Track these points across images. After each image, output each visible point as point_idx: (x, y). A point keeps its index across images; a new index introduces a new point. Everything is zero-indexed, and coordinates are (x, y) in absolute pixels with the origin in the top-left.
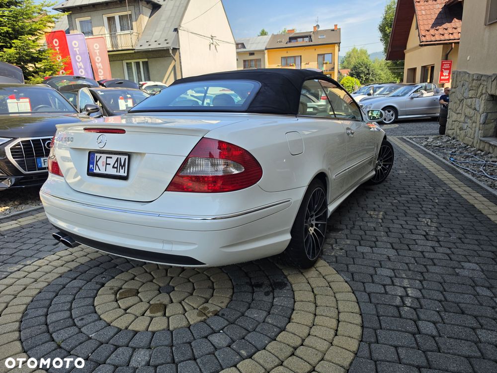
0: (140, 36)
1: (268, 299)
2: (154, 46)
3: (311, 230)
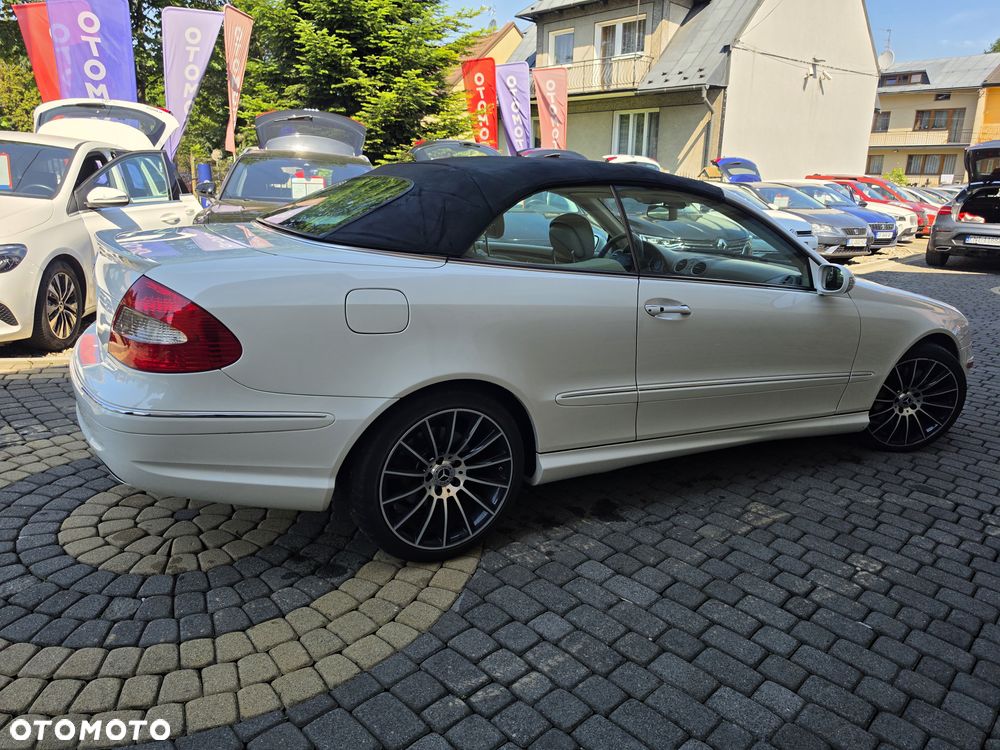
1: (277, 584)
2: (675, 82)
3: (449, 491)
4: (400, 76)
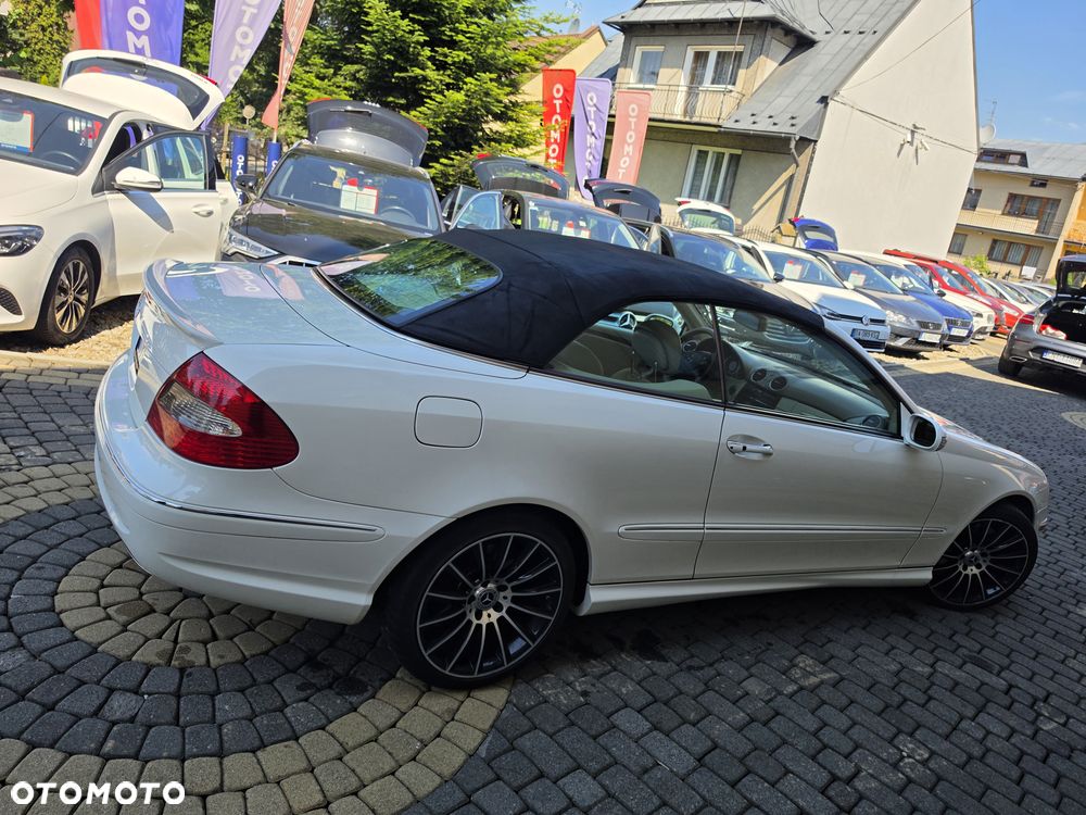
0: (744, 100)
2: (764, 126)
3: (489, 616)
4: (473, 77)
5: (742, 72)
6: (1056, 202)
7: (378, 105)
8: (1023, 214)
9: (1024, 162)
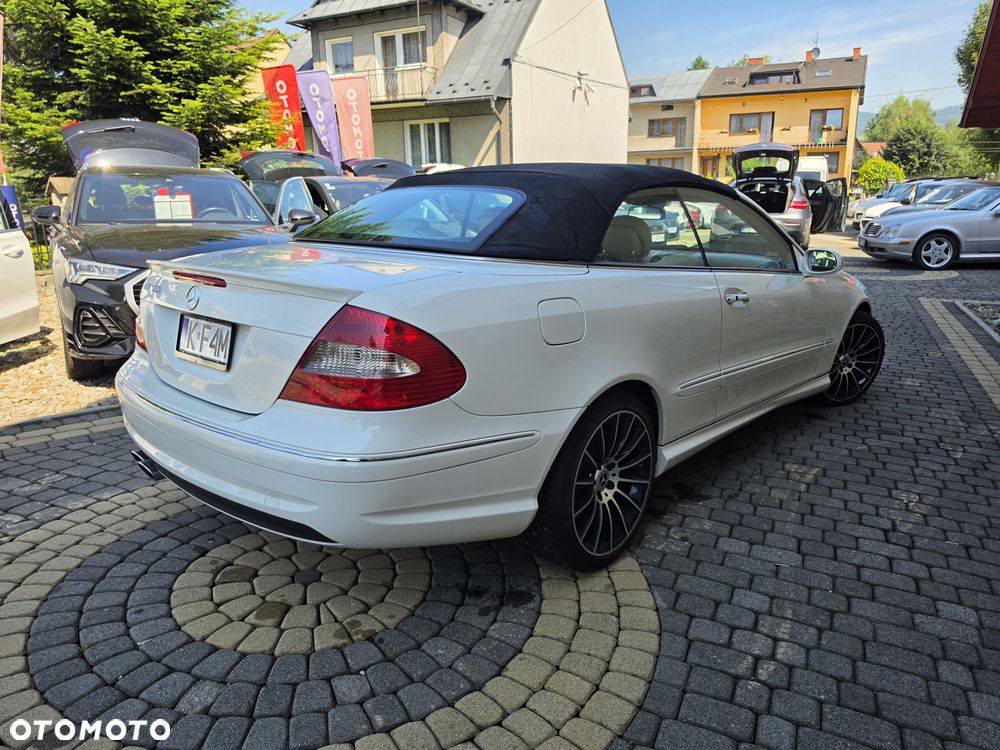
0: (439, 74)
1: (480, 622)
2: (463, 94)
3: (606, 494)
4: (207, 83)
5: (429, 49)
6: (682, 120)
7: (138, 120)
8: (663, 134)
9: (652, 93)
